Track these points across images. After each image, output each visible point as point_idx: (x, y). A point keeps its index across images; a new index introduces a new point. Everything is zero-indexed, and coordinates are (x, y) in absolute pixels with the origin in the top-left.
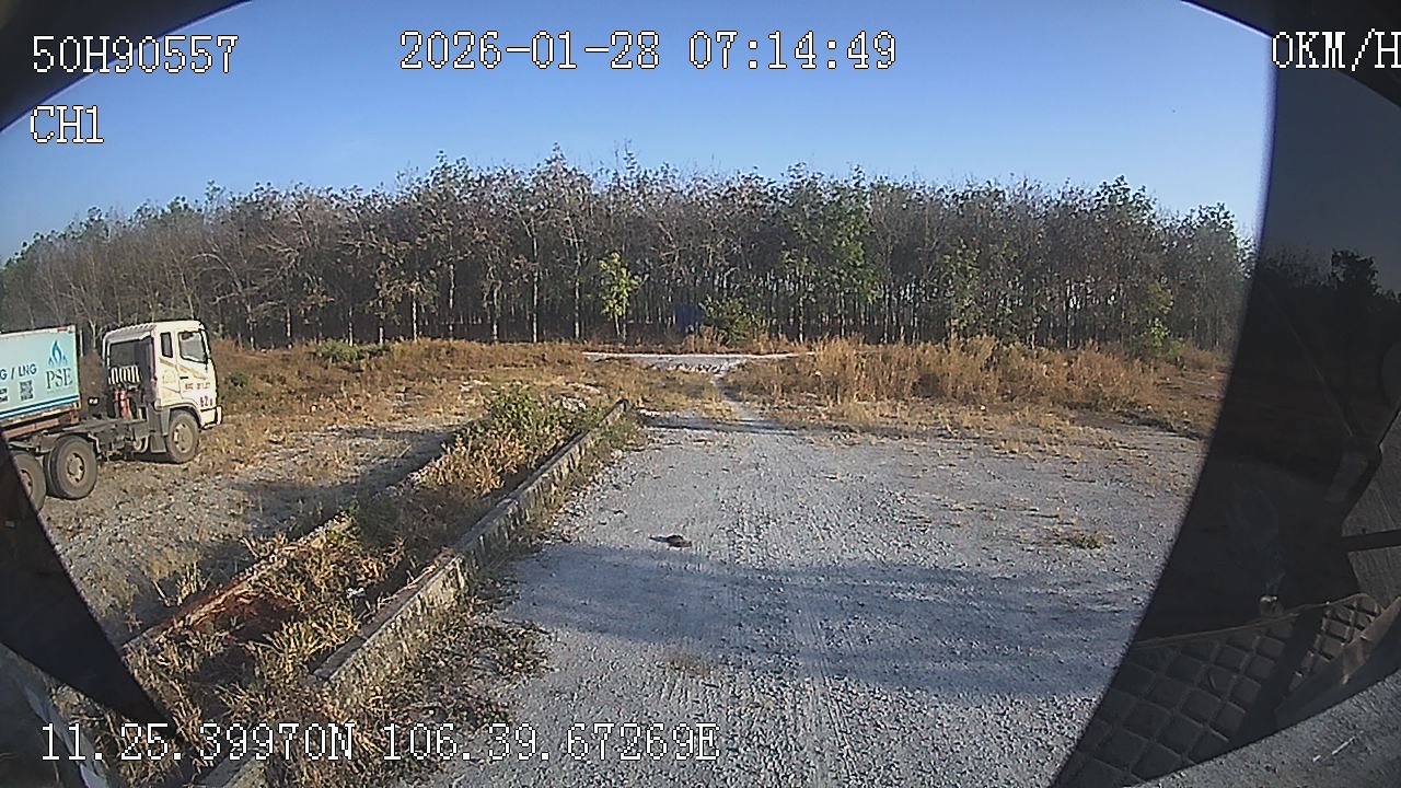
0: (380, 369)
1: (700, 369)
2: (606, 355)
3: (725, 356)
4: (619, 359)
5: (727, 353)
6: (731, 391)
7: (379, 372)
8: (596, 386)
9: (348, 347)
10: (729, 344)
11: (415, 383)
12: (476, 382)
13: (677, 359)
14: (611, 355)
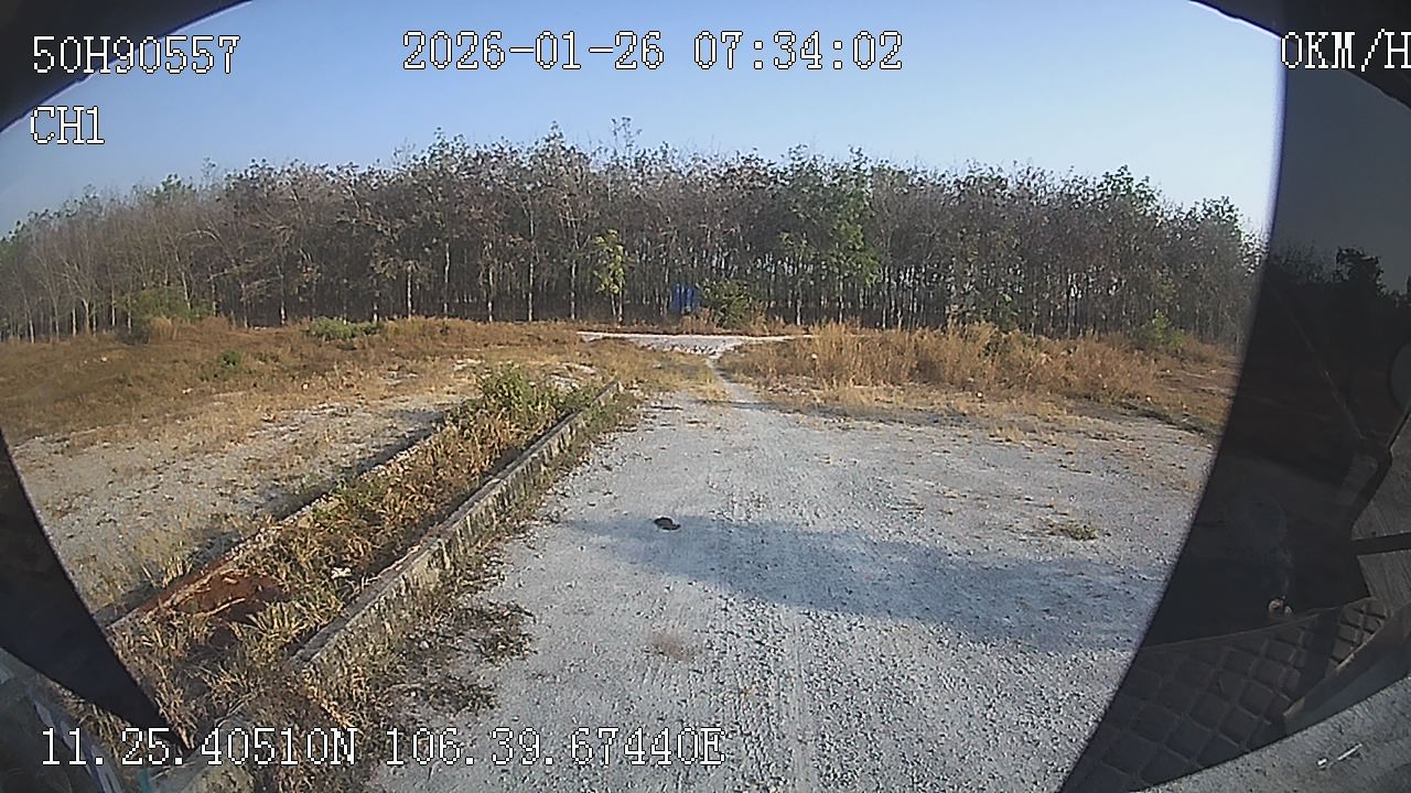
0: (373, 346)
1: (695, 350)
2: (601, 335)
3: (722, 337)
4: (614, 338)
5: (723, 334)
6: (727, 372)
7: (372, 350)
8: (590, 366)
9: (342, 325)
10: (726, 325)
11: (410, 361)
12: (470, 361)
13: (673, 340)
14: (607, 335)
